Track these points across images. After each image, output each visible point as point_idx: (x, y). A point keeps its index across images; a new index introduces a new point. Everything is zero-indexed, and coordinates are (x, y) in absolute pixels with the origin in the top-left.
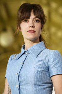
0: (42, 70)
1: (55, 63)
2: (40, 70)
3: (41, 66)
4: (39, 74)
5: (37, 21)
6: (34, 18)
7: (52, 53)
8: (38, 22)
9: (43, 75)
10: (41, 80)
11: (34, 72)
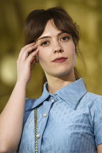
0: (85, 131)
2: (83, 132)
3: (83, 124)
4: (81, 138)
5: (64, 39)
6: (59, 34)
9: (86, 141)
10: (82, 150)
11: (72, 134)
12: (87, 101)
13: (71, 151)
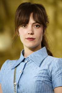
0: (45, 79)
1: (60, 73)
2: (43, 80)
3: (43, 75)
4: (42, 84)
5: (37, 26)
6: (34, 23)
7: (57, 61)
8: (39, 28)
9: (45, 85)
10: (43, 91)
11: (36, 81)
12: (47, 61)
13: (36, 92)
